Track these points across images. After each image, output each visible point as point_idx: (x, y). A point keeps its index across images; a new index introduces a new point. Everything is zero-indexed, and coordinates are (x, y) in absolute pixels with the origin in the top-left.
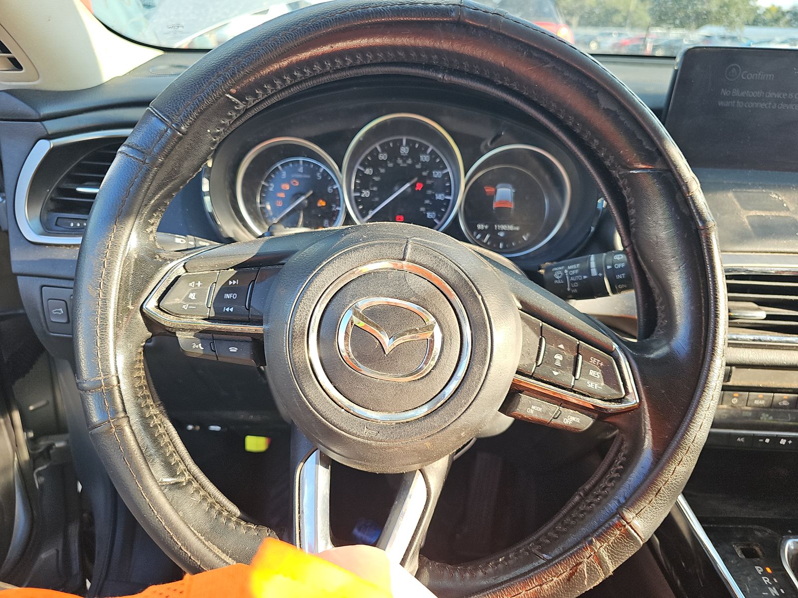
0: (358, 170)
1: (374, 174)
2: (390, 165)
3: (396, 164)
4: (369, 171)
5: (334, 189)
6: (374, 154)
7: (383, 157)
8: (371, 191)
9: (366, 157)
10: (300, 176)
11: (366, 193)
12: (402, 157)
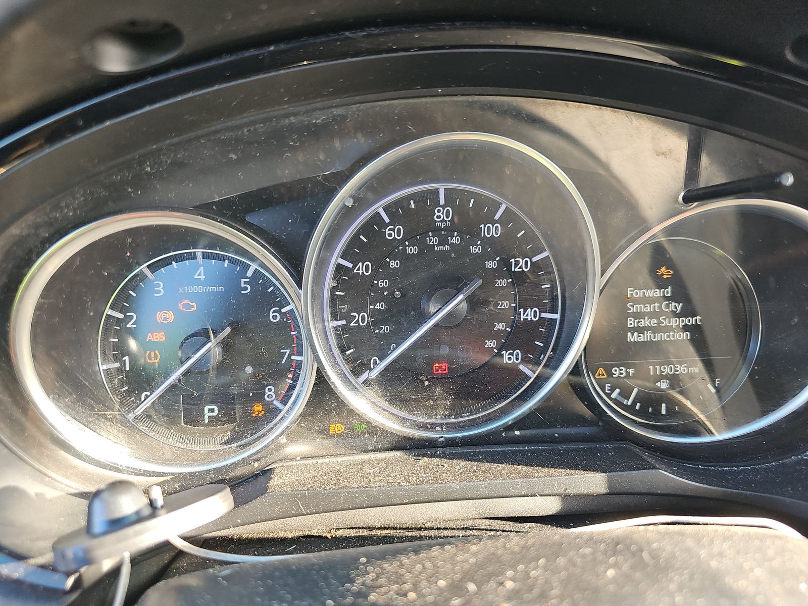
0: (339, 268)
1: (375, 275)
2: (412, 250)
3: (425, 249)
4: (364, 268)
5: (282, 314)
6: (373, 227)
7: (394, 233)
8: (373, 313)
9: (356, 237)
10: (199, 289)
11: (361, 319)
12: (437, 231)
